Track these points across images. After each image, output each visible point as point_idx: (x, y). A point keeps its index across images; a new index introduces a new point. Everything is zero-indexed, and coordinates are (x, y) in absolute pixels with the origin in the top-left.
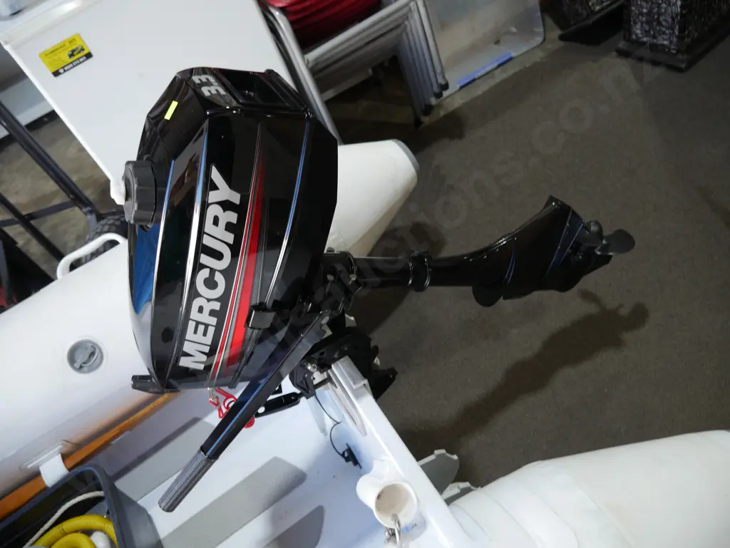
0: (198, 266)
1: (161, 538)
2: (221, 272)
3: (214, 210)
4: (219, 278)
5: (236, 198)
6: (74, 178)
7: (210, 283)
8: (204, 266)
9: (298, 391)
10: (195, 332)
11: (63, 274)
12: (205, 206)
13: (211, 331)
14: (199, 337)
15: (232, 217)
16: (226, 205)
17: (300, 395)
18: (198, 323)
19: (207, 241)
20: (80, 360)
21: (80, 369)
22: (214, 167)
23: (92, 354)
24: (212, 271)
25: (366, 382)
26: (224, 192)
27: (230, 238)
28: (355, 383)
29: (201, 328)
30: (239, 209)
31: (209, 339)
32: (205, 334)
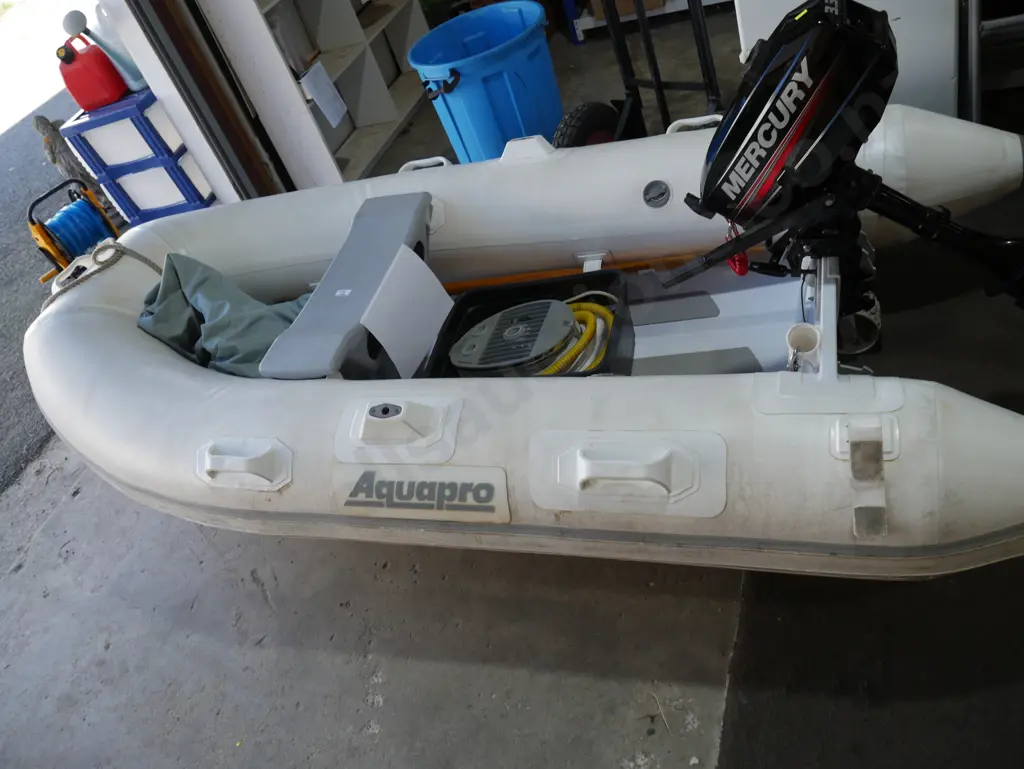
0: (766, 120)
1: (635, 357)
2: (778, 130)
3: (792, 86)
4: (774, 134)
5: (809, 83)
6: (719, 75)
7: (767, 136)
8: (770, 122)
9: (789, 267)
10: (742, 167)
11: (672, 131)
12: (789, 80)
13: (752, 171)
14: (742, 172)
15: (801, 95)
16: (801, 85)
17: (789, 271)
18: (747, 161)
19: (779, 104)
20: (652, 195)
21: (648, 201)
22: (805, 58)
23: (663, 194)
24: (772, 127)
25: (839, 277)
26: (803, 76)
27: (793, 109)
28: (830, 273)
29: (747, 165)
30: (808, 92)
31: (747, 177)
32: (747, 172)
